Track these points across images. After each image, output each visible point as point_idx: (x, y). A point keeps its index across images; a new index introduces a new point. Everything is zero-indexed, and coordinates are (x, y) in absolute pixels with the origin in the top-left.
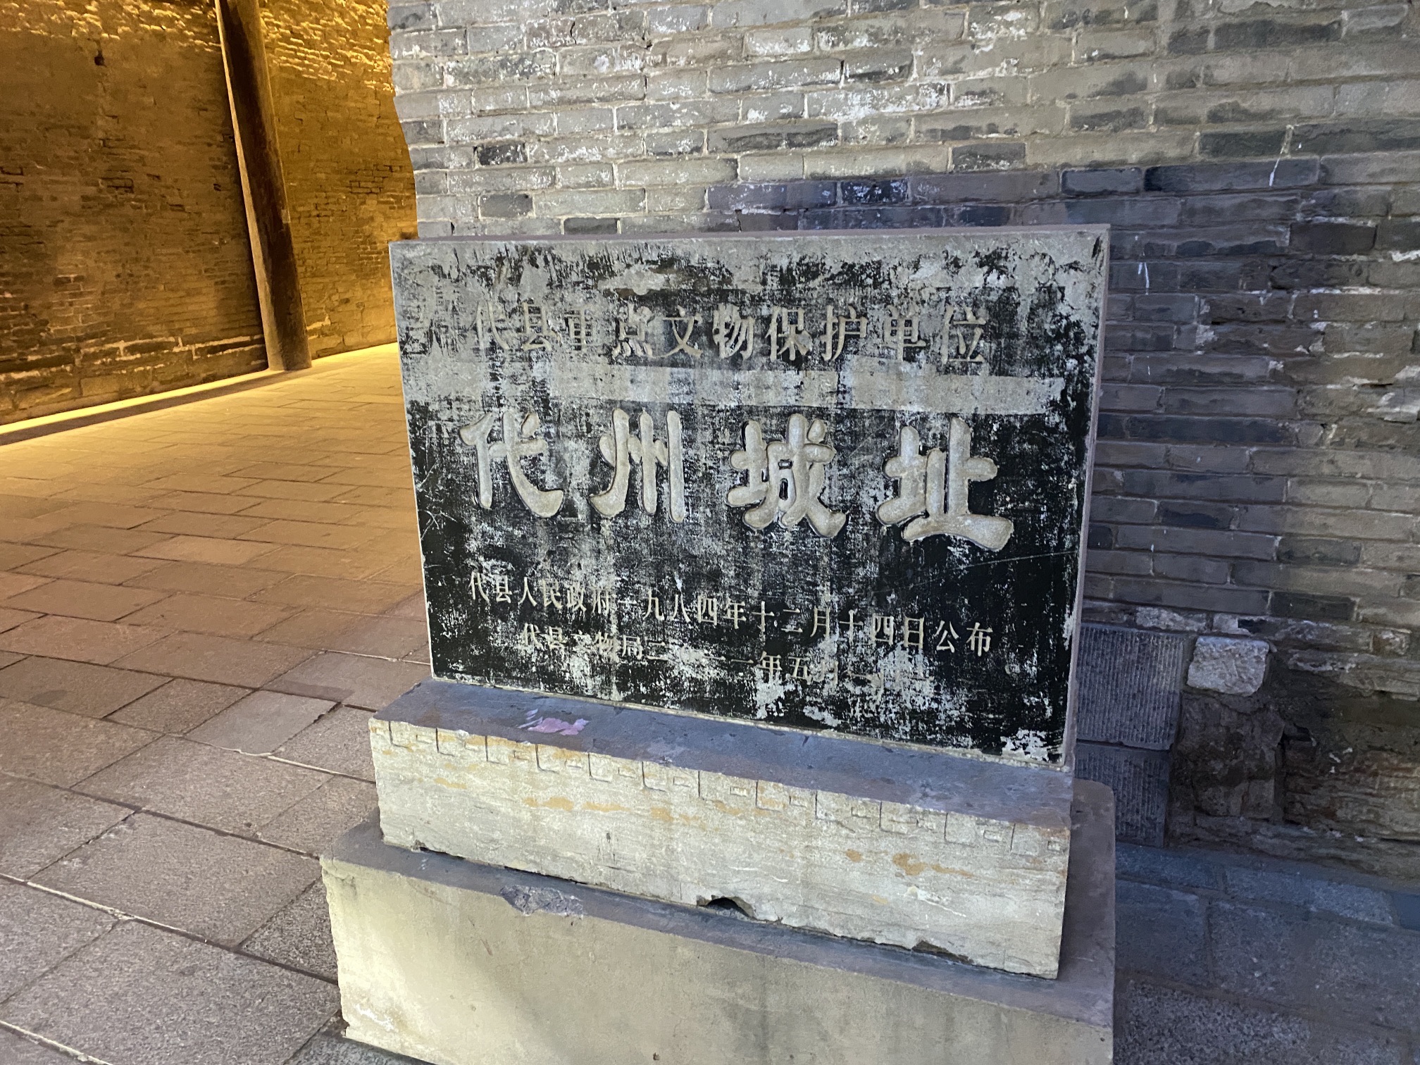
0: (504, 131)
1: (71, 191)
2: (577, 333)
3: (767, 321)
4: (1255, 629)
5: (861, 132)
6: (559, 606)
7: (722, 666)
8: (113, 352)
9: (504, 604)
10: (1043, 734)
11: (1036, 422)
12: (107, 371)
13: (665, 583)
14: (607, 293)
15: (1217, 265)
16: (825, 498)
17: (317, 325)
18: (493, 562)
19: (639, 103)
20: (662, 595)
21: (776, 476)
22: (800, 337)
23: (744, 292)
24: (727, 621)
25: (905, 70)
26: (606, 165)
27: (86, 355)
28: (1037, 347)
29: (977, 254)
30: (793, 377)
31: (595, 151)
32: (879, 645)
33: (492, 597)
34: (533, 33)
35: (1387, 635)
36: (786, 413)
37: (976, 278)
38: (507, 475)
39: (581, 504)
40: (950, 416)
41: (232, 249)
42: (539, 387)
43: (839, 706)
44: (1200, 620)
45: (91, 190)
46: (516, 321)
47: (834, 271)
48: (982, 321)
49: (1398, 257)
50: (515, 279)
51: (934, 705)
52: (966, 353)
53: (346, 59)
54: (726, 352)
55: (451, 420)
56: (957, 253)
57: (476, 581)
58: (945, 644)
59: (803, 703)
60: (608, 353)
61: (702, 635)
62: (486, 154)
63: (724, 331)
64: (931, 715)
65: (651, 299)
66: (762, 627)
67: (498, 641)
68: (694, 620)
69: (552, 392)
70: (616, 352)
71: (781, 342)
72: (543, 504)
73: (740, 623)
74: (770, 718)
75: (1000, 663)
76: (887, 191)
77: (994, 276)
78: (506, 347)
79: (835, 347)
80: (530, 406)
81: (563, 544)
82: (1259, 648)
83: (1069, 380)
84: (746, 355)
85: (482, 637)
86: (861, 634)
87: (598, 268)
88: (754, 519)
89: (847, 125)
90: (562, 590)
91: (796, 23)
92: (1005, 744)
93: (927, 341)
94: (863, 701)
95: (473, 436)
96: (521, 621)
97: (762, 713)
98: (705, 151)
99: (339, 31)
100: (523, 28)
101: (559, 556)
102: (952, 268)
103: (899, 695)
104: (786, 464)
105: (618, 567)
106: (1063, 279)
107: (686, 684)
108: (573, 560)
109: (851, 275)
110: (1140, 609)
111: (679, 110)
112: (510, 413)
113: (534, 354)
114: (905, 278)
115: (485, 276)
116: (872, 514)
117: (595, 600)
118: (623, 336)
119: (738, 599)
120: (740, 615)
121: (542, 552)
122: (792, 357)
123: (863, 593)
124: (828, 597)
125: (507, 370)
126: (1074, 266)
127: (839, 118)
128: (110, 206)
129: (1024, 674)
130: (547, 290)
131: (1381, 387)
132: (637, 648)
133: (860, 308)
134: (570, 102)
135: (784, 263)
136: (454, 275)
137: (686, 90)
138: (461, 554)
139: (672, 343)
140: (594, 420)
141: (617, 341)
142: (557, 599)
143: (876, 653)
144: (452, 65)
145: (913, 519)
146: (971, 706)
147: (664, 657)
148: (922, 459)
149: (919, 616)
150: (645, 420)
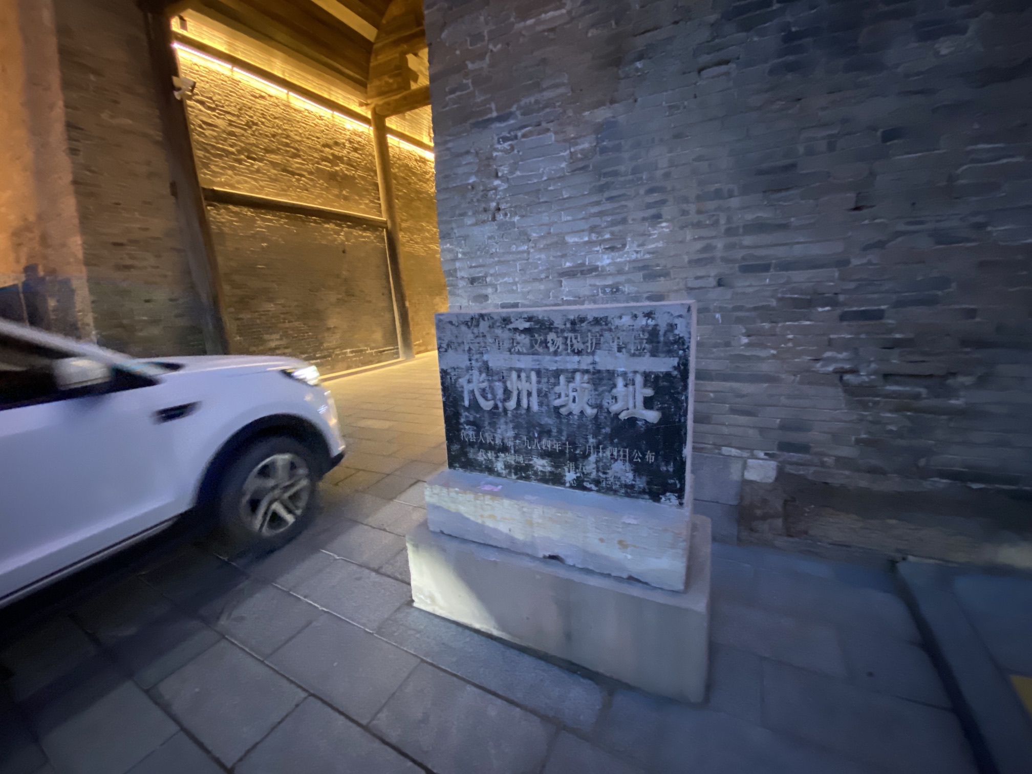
0: (478, 273)
1: (333, 297)
2: (499, 344)
3: (566, 338)
4: (771, 456)
5: (608, 269)
6: (493, 443)
7: (552, 466)
8: (345, 353)
9: (473, 442)
10: (676, 495)
11: (668, 375)
12: (343, 360)
13: (531, 434)
14: (510, 329)
15: (747, 314)
16: (590, 403)
17: (417, 342)
18: (469, 426)
19: (526, 261)
20: (531, 439)
21: (572, 394)
22: (579, 344)
23: (557, 328)
24: (554, 449)
25: (624, 245)
26: (515, 283)
27: (336, 354)
28: (668, 346)
29: (643, 313)
30: (576, 358)
31: (511, 278)
32: (611, 459)
33: (469, 440)
34: (490, 238)
35: (826, 459)
36: (575, 371)
37: (643, 321)
38: (474, 395)
39: (500, 405)
40: (635, 372)
41: (388, 316)
42: (486, 363)
43: (597, 482)
44: (748, 453)
45: (340, 296)
46: (478, 340)
47: (591, 320)
48: (646, 337)
49: (820, 309)
50: (478, 325)
51: (634, 483)
52: (641, 348)
53: (429, 248)
54: (552, 349)
55: (455, 375)
56: (636, 312)
57: (463, 434)
58: (637, 459)
59: (583, 481)
60: (510, 351)
61: (544, 454)
62: (473, 281)
63: (551, 342)
64: (632, 486)
65: (526, 331)
66: (567, 451)
67: (471, 456)
68: (542, 449)
69: (490, 365)
70: (513, 350)
71: (572, 346)
72: (487, 405)
73: (559, 450)
74: (571, 487)
75: (658, 466)
76: (618, 290)
77: (650, 320)
78: (474, 349)
79: (592, 347)
80: (482, 370)
81: (494, 420)
82: (773, 464)
83: (680, 358)
84: (559, 350)
85: (465, 454)
86: (605, 455)
87: (506, 321)
88: (563, 411)
89: (602, 267)
90: (494, 437)
91: (583, 231)
92: (661, 498)
93: (625, 345)
94: (606, 480)
95: (463, 381)
96: (479, 448)
97: (568, 485)
98: (550, 278)
99: (427, 238)
100: (486, 237)
101: (493, 425)
102: (634, 318)
103: (620, 478)
104: (575, 390)
105: (514, 428)
106: (677, 321)
107: (539, 473)
108: (498, 426)
109: (597, 321)
110: (723, 448)
111: (541, 264)
112: (475, 372)
113: (484, 352)
114: (617, 322)
115: (467, 324)
116: (608, 409)
117: (506, 441)
118: (515, 344)
119: (558, 440)
120: (559, 447)
121: (486, 423)
122: (576, 351)
123: (605, 438)
124: (592, 441)
125: (475, 357)
126: (680, 316)
127: (599, 264)
128: (346, 301)
129: (668, 471)
130: (488, 329)
131: (817, 360)
132: (521, 459)
133: (600, 333)
134: (502, 262)
135: (572, 317)
136: (457, 324)
137: (543, 256)
138: (458, 423)
139: (532, 346)
140: (505, 374)
141: (513, 347)
142: (492, 440)
143: (611, 462)
144: (461, 250)
145: (623, 411)
146: (648, 483)
147: (531, 462)
148: (626, 388)
149: (626, 448)
150: (523, 375)
